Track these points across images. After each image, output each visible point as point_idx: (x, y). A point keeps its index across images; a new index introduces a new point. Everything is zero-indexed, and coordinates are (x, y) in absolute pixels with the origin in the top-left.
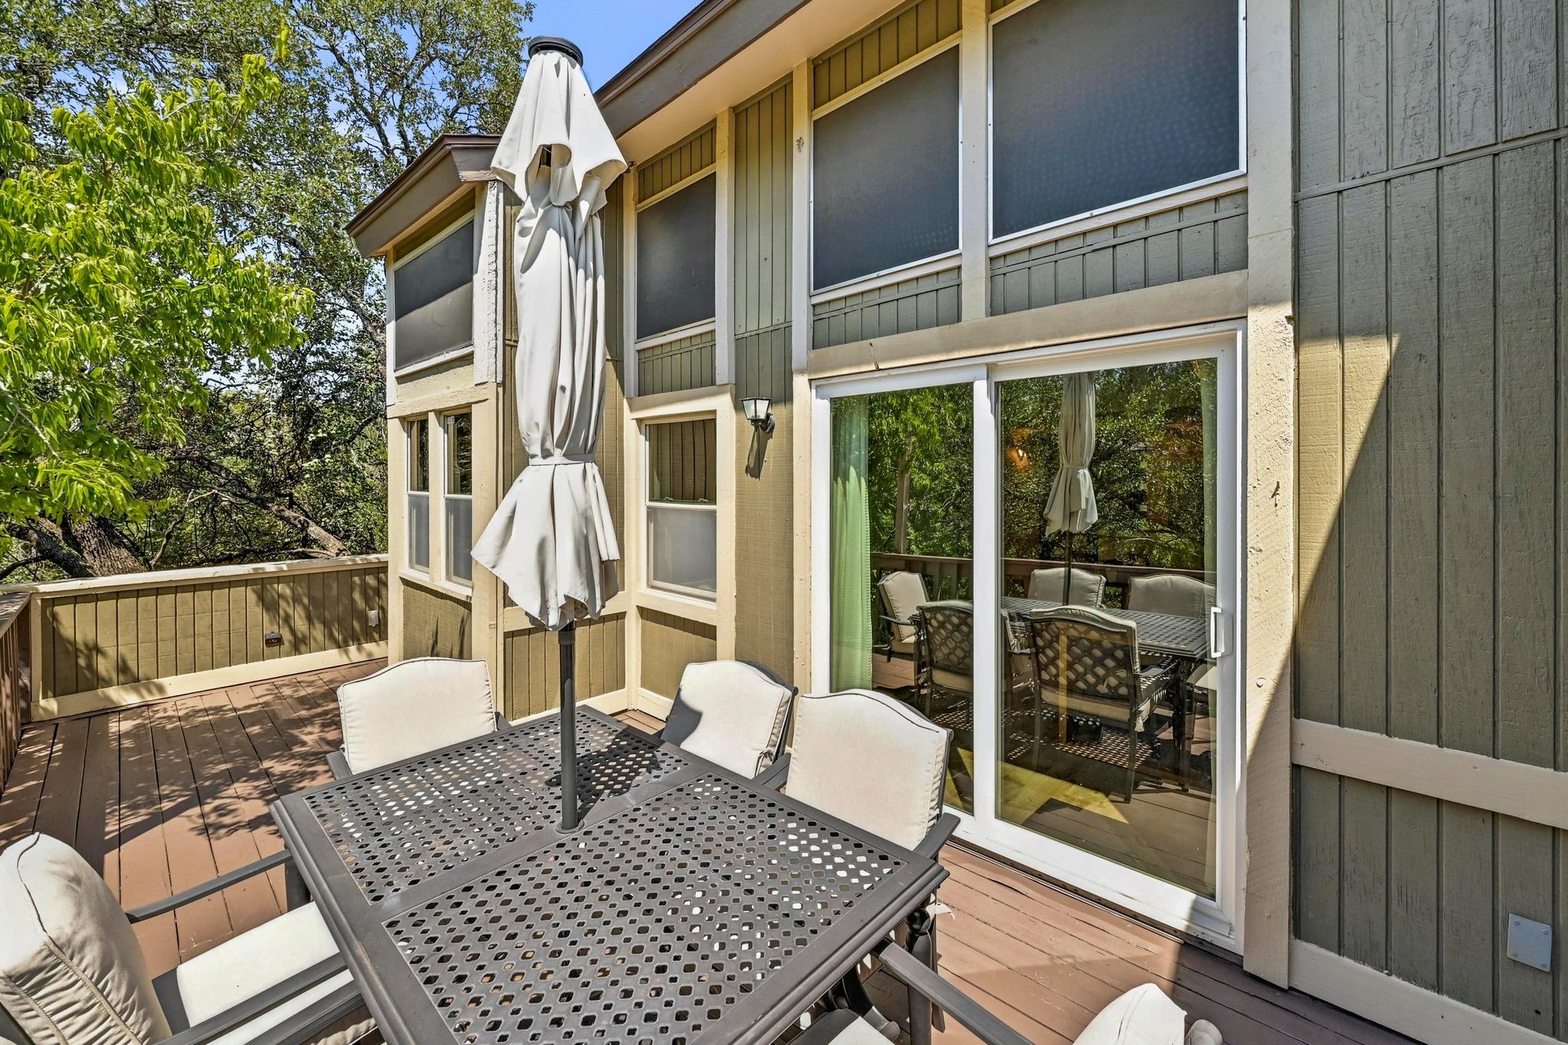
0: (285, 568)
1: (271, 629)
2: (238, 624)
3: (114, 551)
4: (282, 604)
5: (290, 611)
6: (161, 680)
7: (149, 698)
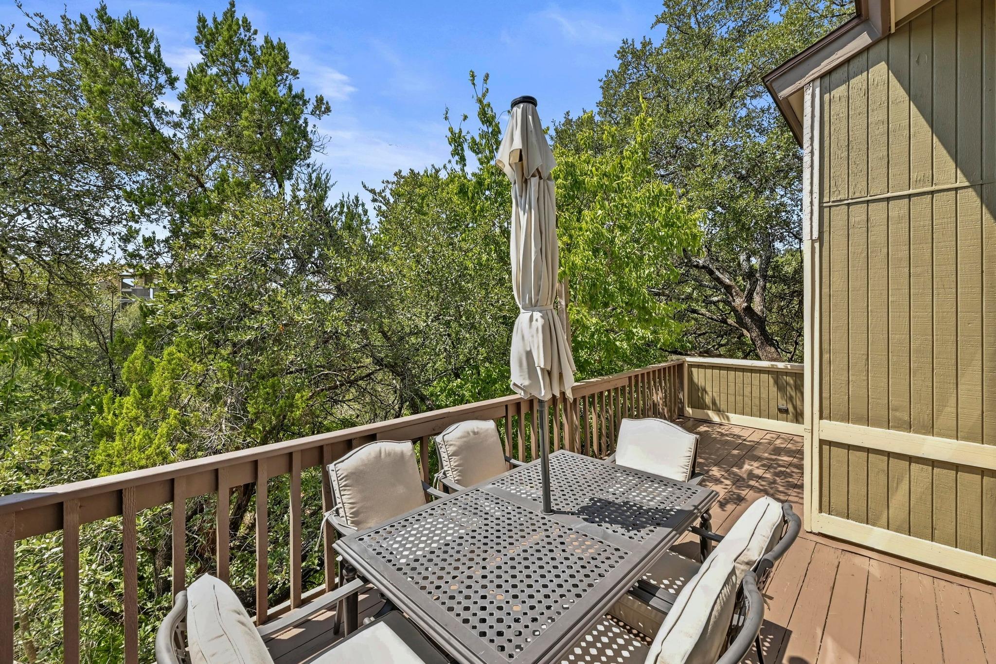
0: (789, 367)
1: (782, 404)
2: (764, 395)
3: (768, 348)
4: (788, 388)
5: (793, 394)
6: (729, 414)
7: (723, 421)
